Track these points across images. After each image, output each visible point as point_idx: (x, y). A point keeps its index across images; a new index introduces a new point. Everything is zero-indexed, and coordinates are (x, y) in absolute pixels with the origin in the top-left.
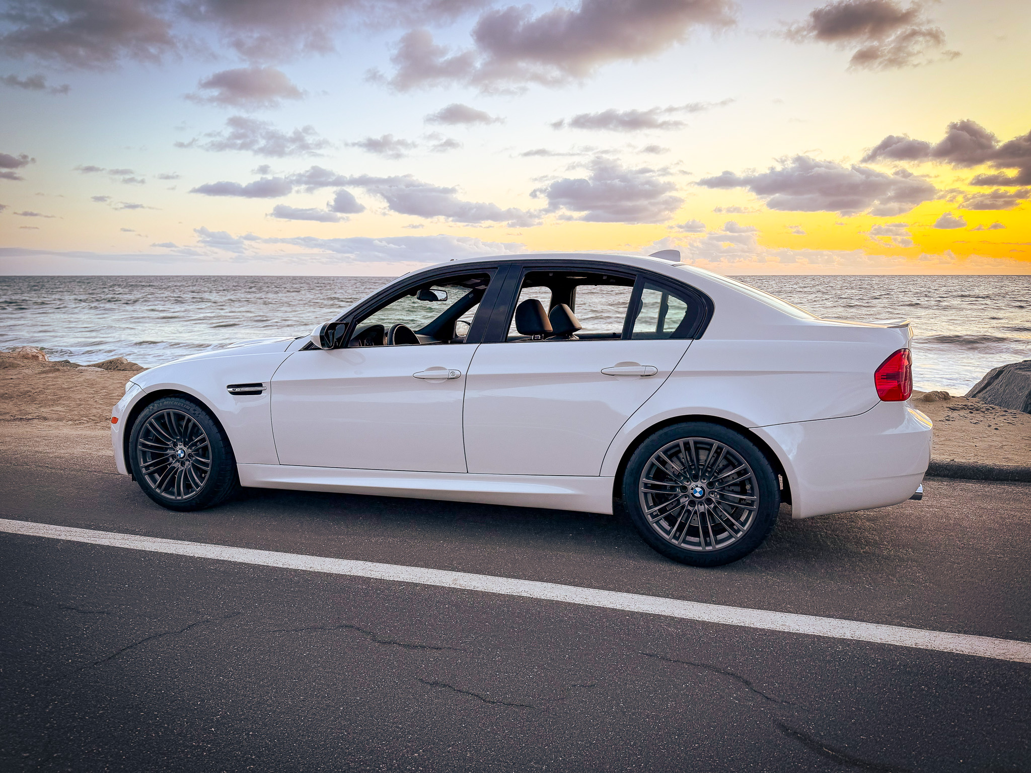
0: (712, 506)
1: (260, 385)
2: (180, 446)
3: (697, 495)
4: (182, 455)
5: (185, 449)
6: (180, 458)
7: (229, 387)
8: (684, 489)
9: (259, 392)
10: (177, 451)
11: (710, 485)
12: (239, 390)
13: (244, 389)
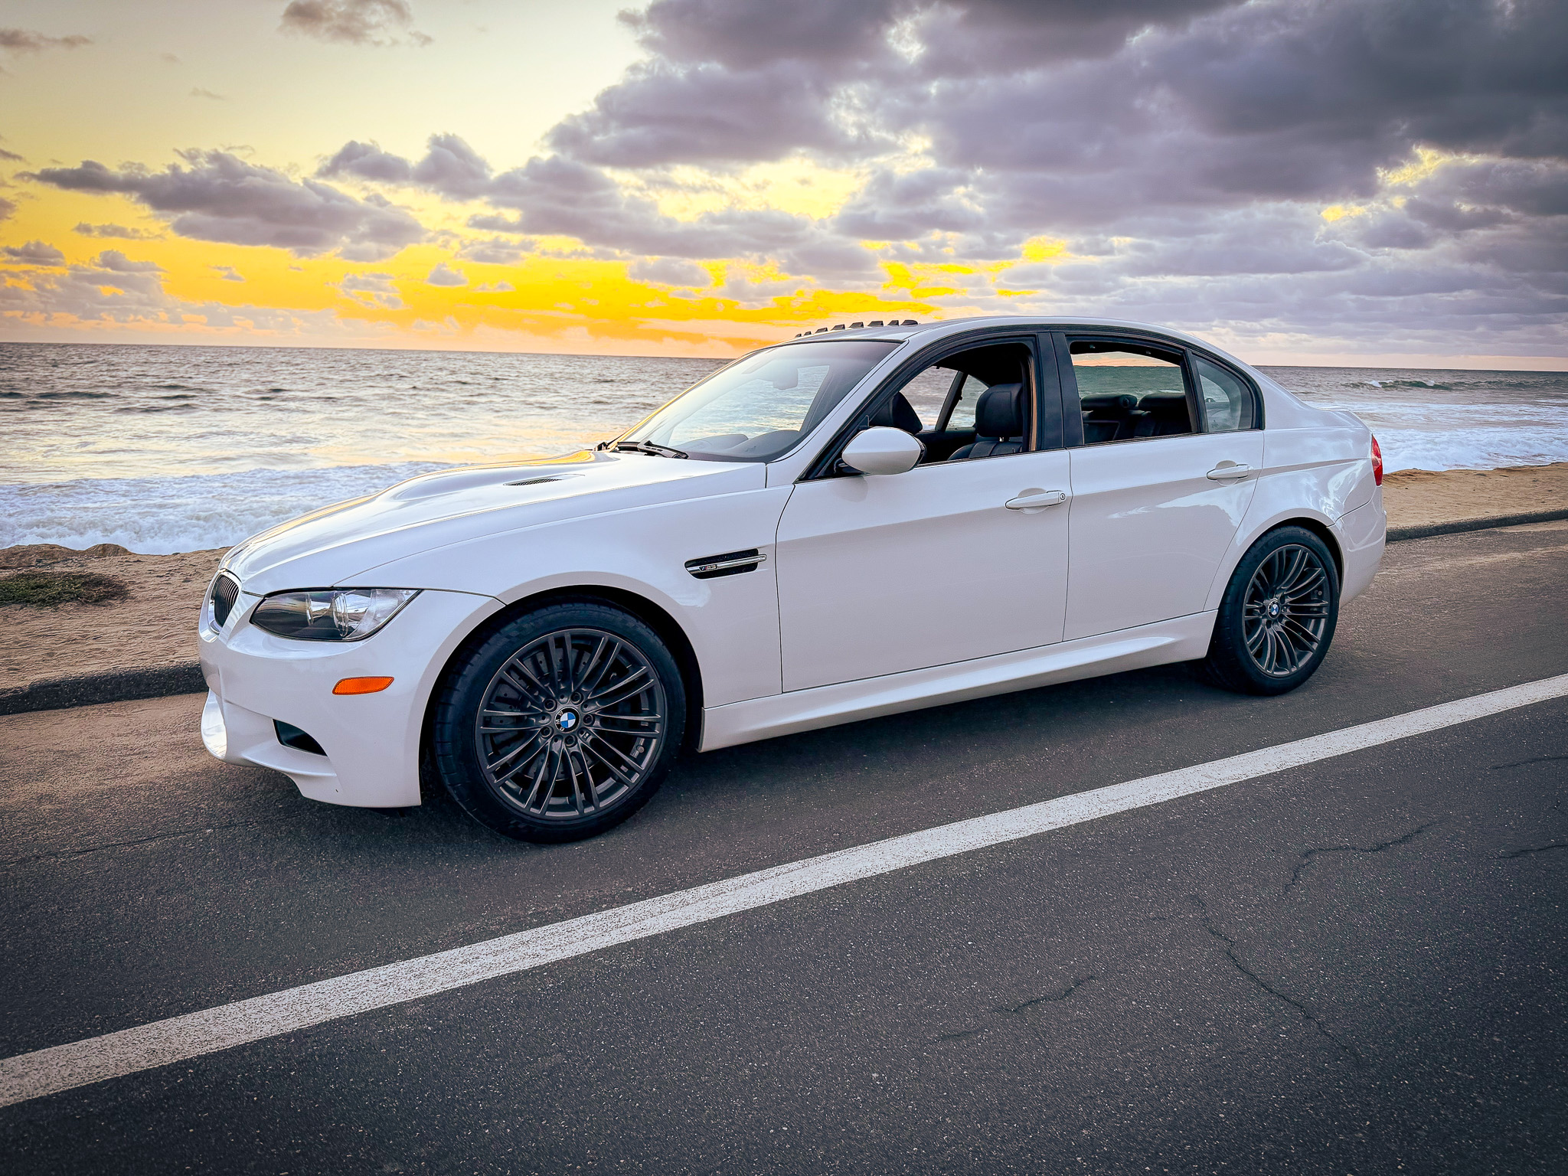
0: (1284, 621)
1: (753, 552)
2: (566, 702)
3: (1274, 613)
4: (571, 723)
5: (576, 708)
6: (566, 730)
7: (689, 564)
8: (1263, 609)
9: (752, 567)
10: (559, 717)
11: (1282, 599)
12: (705, 568)
13: (722, 565)
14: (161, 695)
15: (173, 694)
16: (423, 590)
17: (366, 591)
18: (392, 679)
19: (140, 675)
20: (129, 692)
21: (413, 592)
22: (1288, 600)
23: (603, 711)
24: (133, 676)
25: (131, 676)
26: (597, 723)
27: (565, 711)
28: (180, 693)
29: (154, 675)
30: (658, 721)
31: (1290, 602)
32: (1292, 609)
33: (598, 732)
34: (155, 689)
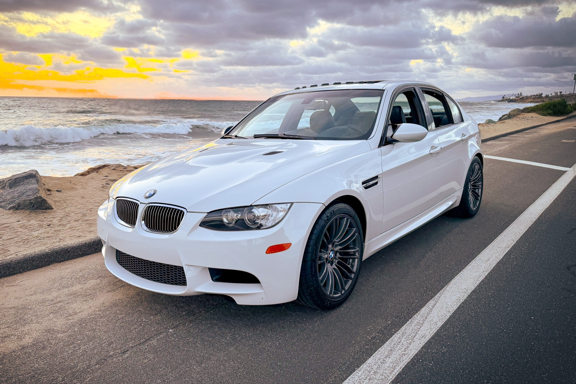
0: (471, 190)
1: (377, 177)
2: (331, 248)
3: (470, 188)
6: (331, 259)
7: (362, 184)
9: (376, 183)
10: (329, 254)
12: (367, 185)
13: (371, 183)
14: (20, 273)
15: (26, 271)
16: (293, 203)
17: (265, 206)
18: (291, 244)
19: (9, 264)
20: (5, 273)
21: (289, 205)
22: (472, 182)
23: (340, 249)
24: (6, 265)
25: (5, 265)
26: (338, 255)
27: (331, 251)
28: (29, 270)
29: (16, 263)
30: (358, 251)
31: (473, 184)
32: (473, 186)
33: (339, 258)
34: (17, 270)
